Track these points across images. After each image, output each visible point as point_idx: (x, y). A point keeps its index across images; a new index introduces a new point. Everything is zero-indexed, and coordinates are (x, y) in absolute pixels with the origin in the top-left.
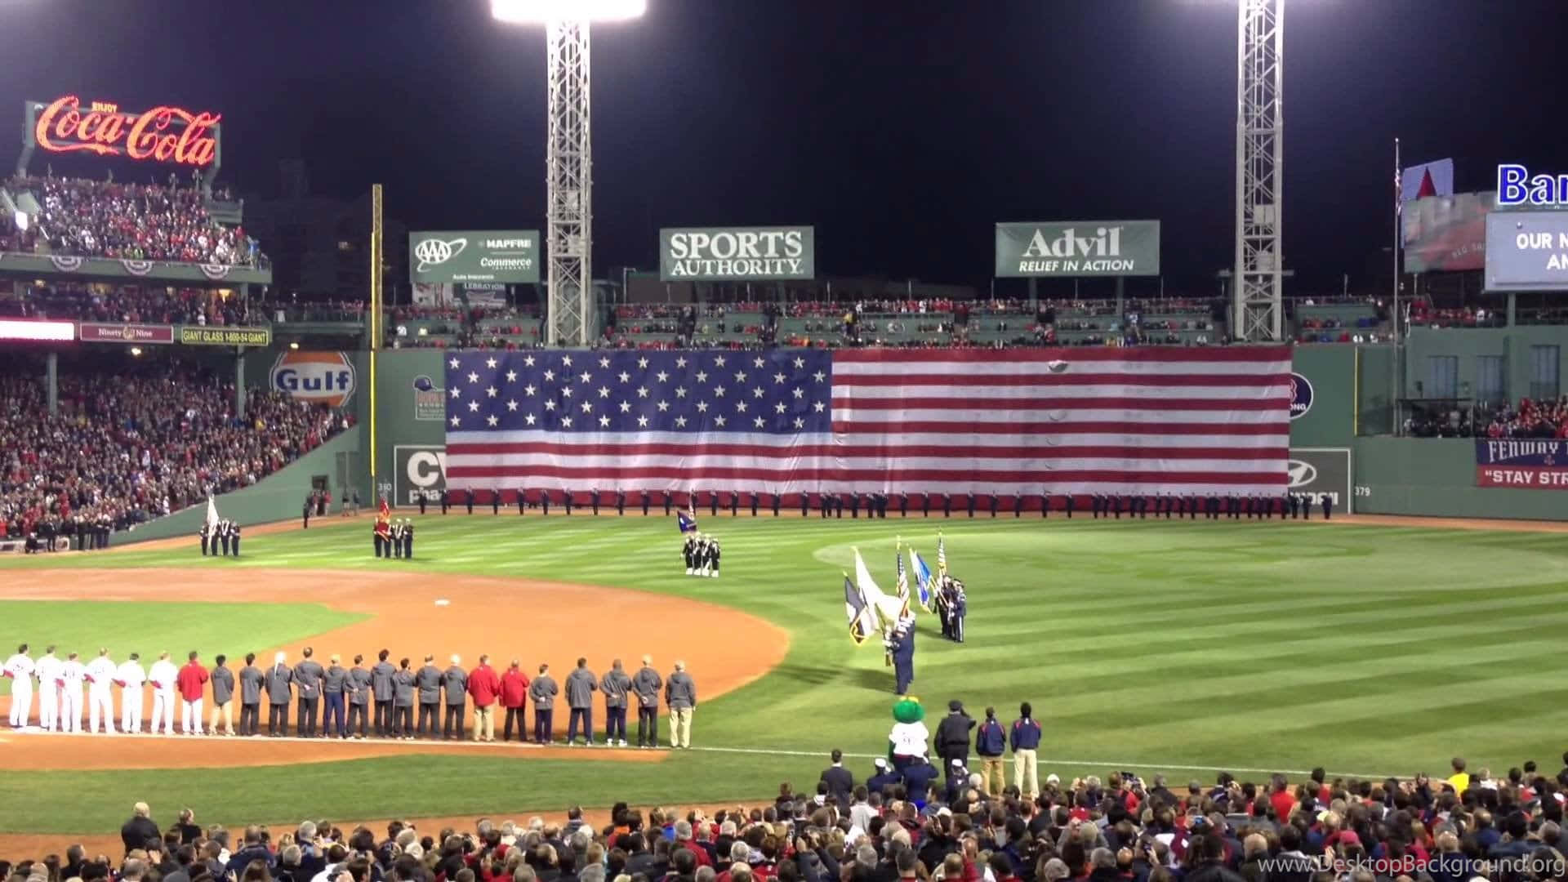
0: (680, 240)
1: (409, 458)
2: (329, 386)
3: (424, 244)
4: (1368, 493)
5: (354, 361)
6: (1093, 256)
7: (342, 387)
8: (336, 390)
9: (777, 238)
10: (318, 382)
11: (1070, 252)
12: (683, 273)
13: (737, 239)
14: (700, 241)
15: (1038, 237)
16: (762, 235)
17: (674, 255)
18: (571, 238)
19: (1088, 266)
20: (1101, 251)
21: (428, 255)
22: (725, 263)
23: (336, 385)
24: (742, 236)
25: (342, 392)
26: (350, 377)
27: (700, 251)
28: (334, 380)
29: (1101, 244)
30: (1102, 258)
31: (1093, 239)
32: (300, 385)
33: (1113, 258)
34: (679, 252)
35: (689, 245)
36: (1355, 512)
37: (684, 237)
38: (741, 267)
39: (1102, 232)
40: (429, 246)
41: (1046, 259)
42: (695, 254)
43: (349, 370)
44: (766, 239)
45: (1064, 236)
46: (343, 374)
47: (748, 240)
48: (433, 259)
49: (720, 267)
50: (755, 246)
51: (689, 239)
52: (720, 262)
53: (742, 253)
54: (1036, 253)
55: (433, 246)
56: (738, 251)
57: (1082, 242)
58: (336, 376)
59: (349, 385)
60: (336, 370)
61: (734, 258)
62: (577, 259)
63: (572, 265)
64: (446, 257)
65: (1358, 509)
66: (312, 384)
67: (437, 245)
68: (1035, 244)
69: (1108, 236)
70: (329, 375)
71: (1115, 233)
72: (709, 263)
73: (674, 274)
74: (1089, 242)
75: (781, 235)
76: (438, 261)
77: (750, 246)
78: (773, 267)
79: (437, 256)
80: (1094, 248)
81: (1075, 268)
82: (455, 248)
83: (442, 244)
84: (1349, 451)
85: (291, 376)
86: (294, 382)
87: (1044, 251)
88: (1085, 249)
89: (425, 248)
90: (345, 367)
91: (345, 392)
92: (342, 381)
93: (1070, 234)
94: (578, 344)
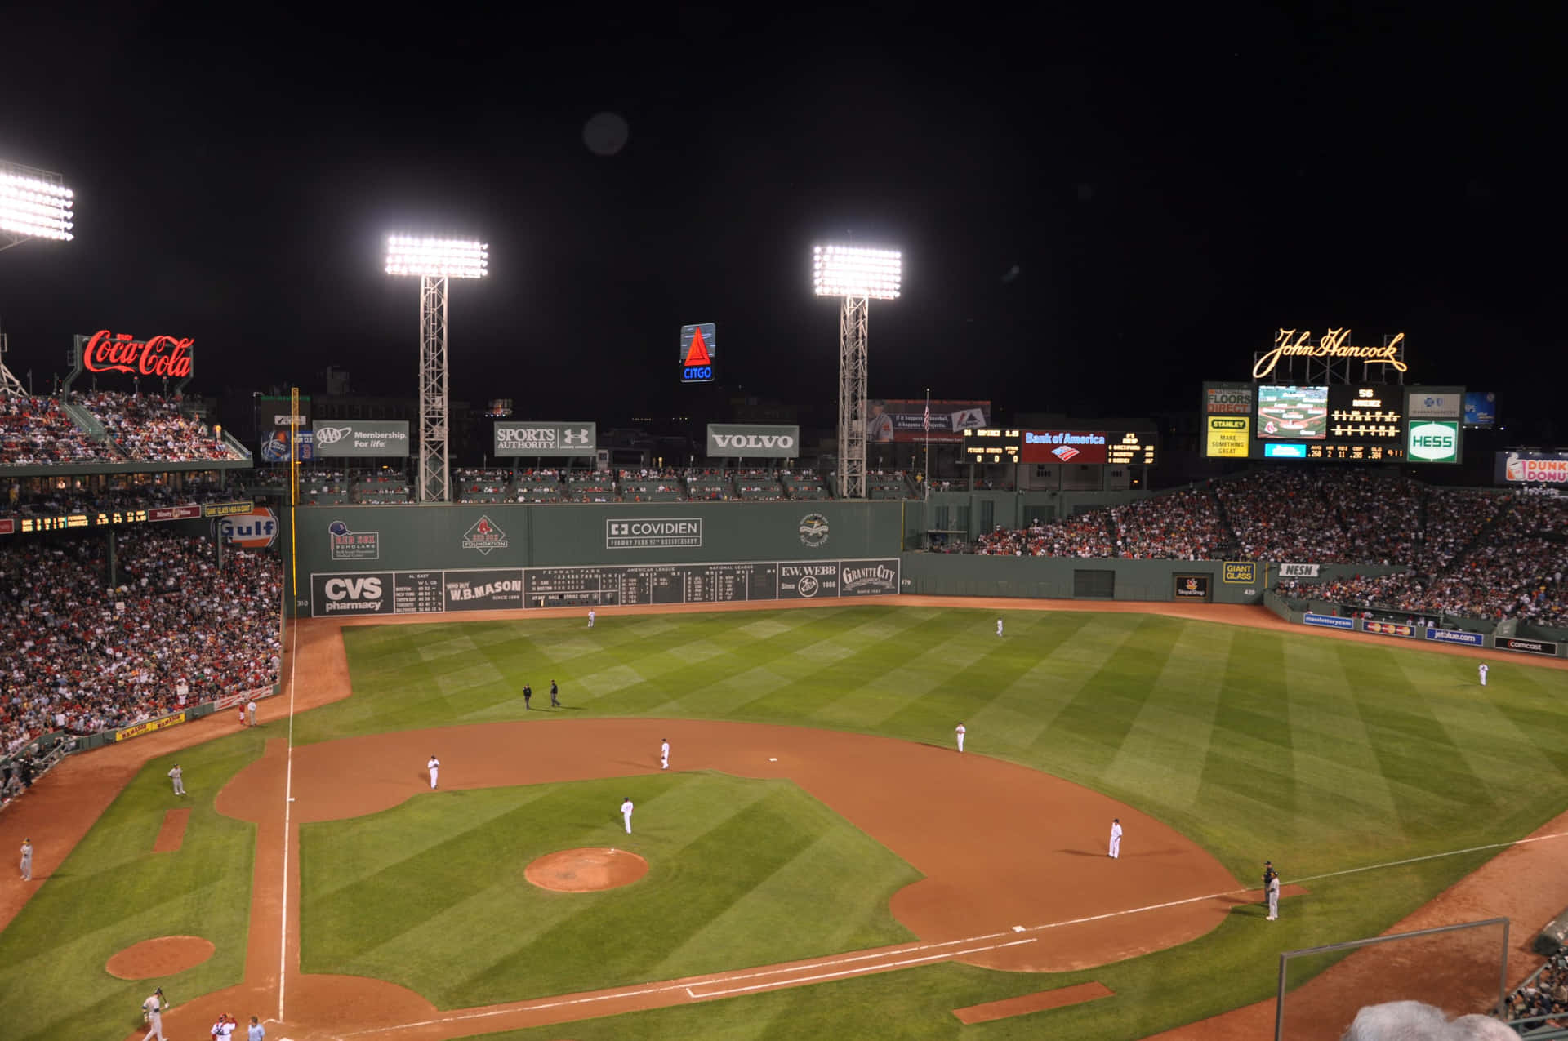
1: (326, 582)
2: (258, 532)
3: (322, 430)
4: (909, 582)
5: (278, 514)
7: (268, 533)
8: (263, 535)
10: (249, 529)
18: (436, 428)
21: (325, 438)
23: (263, 531)
25: (268, 536)
26: (274, 526)
28: (262, 528)
32: (235, 531)
36: (901, 593)
40: (326, 431)
43: (273, 520)
46: (269, 523)
48: (328, 440)
55: (329, 431)
58: (263, 524)
59: (274, 531)
60: (263, 520)
62: (440, 442)
63: (436, 445)
64: (337, 439)
65: (904, 591)
66: (245, 531)
67: (331, 431)
70: (258, 524)
76: (332, 441)
79: (331, 438)
82: (343, 433)
83: (335, 430)
84: (899, 559)
85: (228, 525)
86: (231, 529)
89: (323, 433)
90: (270, 519)
91: (272, 536)
92: (268, 527)
94: (442, 500)
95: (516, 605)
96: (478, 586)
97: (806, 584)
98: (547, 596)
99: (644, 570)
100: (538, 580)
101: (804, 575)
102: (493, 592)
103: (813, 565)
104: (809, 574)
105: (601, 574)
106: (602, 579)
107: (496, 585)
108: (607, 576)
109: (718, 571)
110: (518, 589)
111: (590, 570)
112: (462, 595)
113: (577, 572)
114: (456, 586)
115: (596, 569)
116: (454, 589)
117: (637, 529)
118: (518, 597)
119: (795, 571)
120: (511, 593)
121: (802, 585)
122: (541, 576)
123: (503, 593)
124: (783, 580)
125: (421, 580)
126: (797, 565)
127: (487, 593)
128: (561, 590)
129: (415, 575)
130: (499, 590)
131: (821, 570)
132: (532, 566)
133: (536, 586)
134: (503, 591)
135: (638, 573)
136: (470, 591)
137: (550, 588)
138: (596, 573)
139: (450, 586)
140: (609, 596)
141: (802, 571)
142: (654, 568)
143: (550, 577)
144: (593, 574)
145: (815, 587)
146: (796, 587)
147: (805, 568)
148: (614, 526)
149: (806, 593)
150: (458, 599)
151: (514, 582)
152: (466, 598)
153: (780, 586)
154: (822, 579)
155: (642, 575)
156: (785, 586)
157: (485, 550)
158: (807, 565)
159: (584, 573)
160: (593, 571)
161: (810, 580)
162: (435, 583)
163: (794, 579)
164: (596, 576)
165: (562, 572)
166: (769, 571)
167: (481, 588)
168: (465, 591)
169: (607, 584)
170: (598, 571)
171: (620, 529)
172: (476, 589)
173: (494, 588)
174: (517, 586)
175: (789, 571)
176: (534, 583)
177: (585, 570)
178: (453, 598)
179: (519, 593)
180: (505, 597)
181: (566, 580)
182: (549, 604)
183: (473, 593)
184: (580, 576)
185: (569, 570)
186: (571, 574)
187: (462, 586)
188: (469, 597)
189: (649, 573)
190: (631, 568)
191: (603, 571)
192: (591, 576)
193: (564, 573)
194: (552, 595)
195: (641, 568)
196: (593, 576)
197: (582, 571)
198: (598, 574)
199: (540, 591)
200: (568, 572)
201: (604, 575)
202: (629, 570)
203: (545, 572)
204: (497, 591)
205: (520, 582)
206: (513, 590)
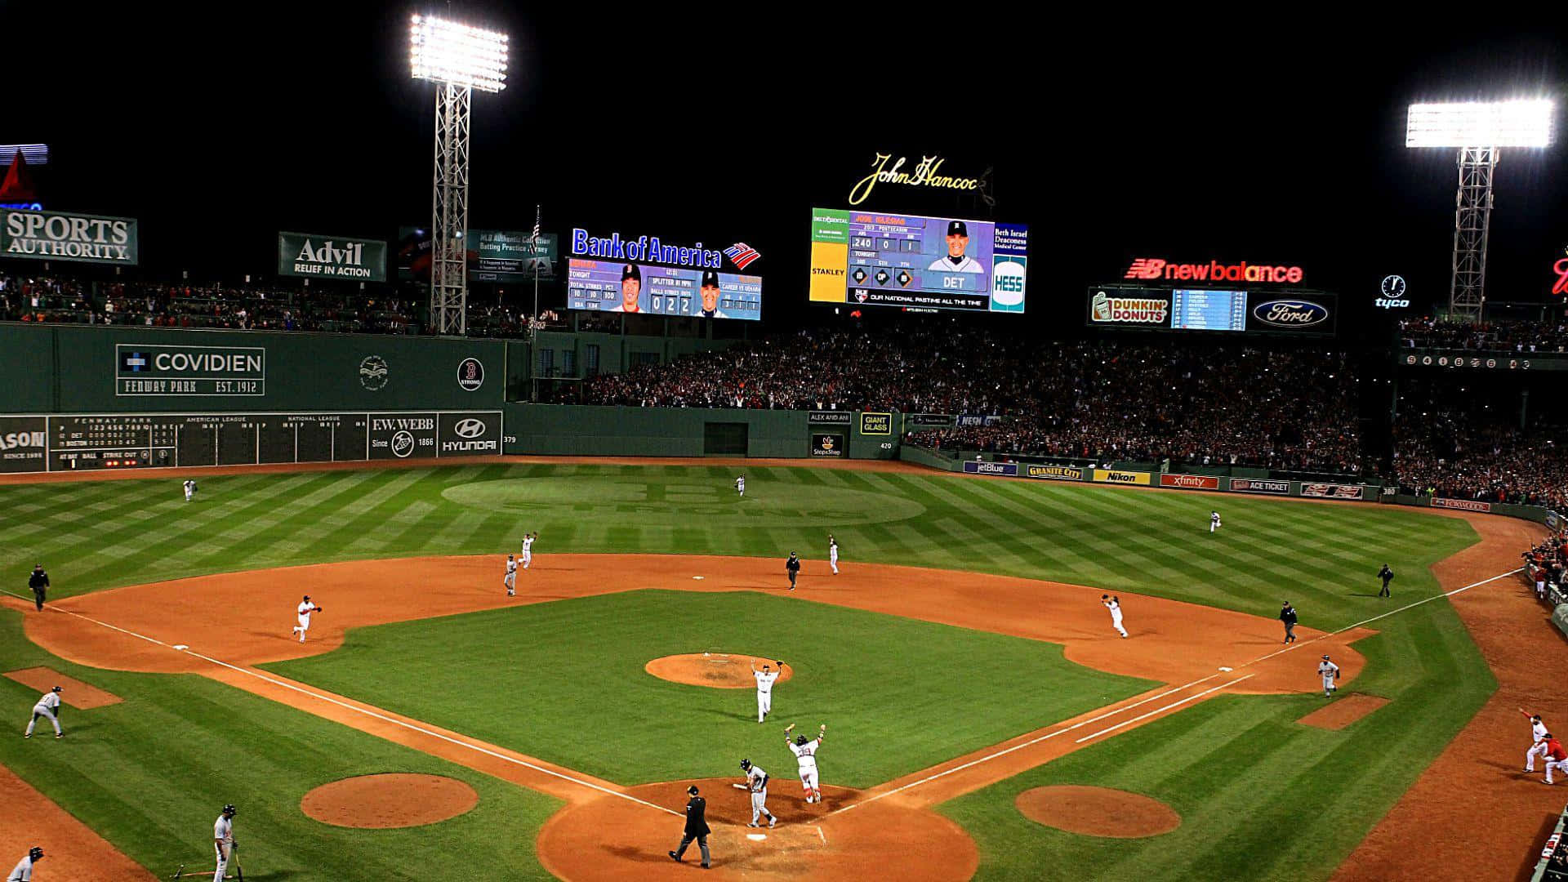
0: (16, 218)
4: (514, 440)
6: (343, 264)
9: (106, 226)
11: (329, 260)
12: (20, 251)
13: (70, 223)
14: (36, 222)
15: (308, 246)
16: (93, 222)
17: (11, 233)
19: (341, 271)
20: (349, 261)
22: (59, 245)
24: (75, 221)
27: (36, 230)
29: (349, 253)
30: (349, 266)
31: (344, 251)
33: (357, 267)
34: (16, 231)
35: (25, 223)
37: (20, 216)
38: (74, 250)
39: (350, 246)
41: (313, 263)
42: (30, 234)
44: (96, 225)
45: (325, 246)
47: (80, 225)
49: (55, 248)
50: (86, 231)
51: (25, 218)
52: (54, 243)
53: (74, 237)
54: (305, 257)
56: (70, 235)
57: (336, 252)
61: (67, 240)
68: (305, 252)
69: (354, 249)
71: (358, 247)
72: (44, 242)
73: (10, 250)
74: (341, 253)
75: (109, 223)
77: (82, 231)
78: (102, 253)
80: (344, 259)
81: (333, 272)
84: (501, 412)
87: (312, 258)
88: (339, 259)
93: (329, 244)
95: (39, 465)
97: (402, 441)
98: (80, 454)
99: (207, 420)
100: (68, 433)
101: (398, 429)
102: (4, 448)
103: (407, 417)
104: (404, 429)
105: (152, 424)
106: (154, 431)
107: (9, 437)
108: (160, 427)
109: (299, 422)
110: (41, 444)
111: (138, 418)
113: (120, 420)
115: (146, 418)
118: (40, 455)
119: (388, 424)
120: (30, 449)
121: (396, 441)
122: (71, 426)
123: (18, 449)
124: (375, 435)
126: (390, 417)
128: (99, 446)
130: (13, 445)
131: (417, 424)
132: (59, 412)
133: (65, 441)
134: (18, 446)
137: (85, 443)
138: (145, 423)
140: (162, 455)
141: (396, 424)
142: (220, 417)
143: (85, 429)
144: (142, 425)
145: (411, 444)
146: (389, 444)
147: (399, 420)
149: (399, 452)
151: (34, 434)
153: (371, 443)
154: (418, 435)
155: (206, 426)
156: (376, 444)
158: (402, 417)
159: (130, 423)
160: (141, 420)
161: (405, 436)
163: (387, 435)
164: (146, 427)
165: (100, 421)
166: (358, 424)
169: (160, 438)
170: (148, 420)
173: (6, 443)
174: (38, 439)
175: (381, 425)
176: (62, 436)
177: (131, 418)
179: (42, 450)
180: (22, 456)
181: (106, 431)
182: (82, 464)
184: (124, 427)
185: (111, 418)
186: (112, 424)
189: (214, 423)
190: (191, 417)
191: (155, 420)
192: (139, 427)
193: (103, 423)
194: (86, 452)
195: (204, 417)
196: (142, 427)
197: (127, 420)
198: (149, 424)
199: (70, 447)
200: (108, 421)
201: (156, 427)
202: (188, 420)
203: (76, 420)
204: (10, 446)
205: (42, 434)
206: (33, 445)
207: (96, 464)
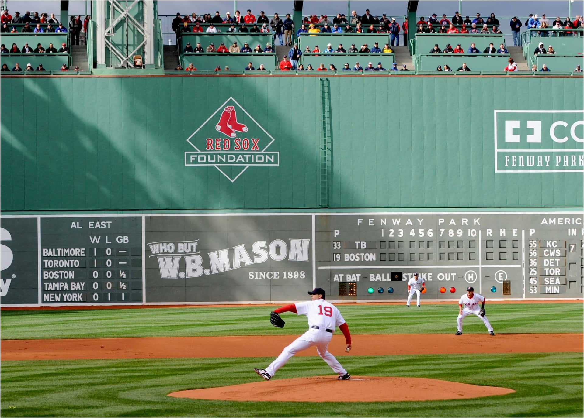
94: (142, 66)
96: (217, 249)
100: (346, 241)
102: (248, 262)
107: (256, 247)
110: (304, 257)
111: (458, 218)
112: (182, 267)
113: (430, 222)
114: (169, 247)
115: (470, 218)
116: (165, 254)
117: (561, 132)
120: (288, 265)
123: (270, 265)
125: (97, 232)
127: (236, 265)
129: (84, 222)
130: (263, 258)
132: (331, 208)
133: (341, 252)
135: (566, 227)
136: (199, 259)
138: (471, 225)
139: (156, 248)
140: (500, 279)
144: (465, 229)
148: (511, 125)
150: (174, 275)
151: (294, 242)
152: (190, 274)
157: (232, 171)
160: (465, 221)
162: (125, 240)
164: (472, 233)
165: (396, 222)
167: (224, 253)
168: (188, 260)
170: (476, 221)
171: (523, 132)
172: (213, 256)
173: (252, 255)
174: (299, 250)
176: (337, 246)
177: (447, 218)
178: (164, 275)
179: (305, 266)
180: (275, 275)
183: (206, 264)
184: (437, 232)
185: (413, 218)
187: (182, 247)
188: (200, 272)
190: (548, 217)
191: (486, 222)
192: (460, 233)
193: (402, 226)
194: (375, 272)
195: (571, 216)
196: (465, 233)
197: (441, 221)
198: (478, 228)
199: (350, 263)
200: (409, 222)
201: (489, 232)
202: (544, 222)
203: (359, 221)
204: (257, 260)
205: (306, 242)
206: (292, 258)
207: (391, 292)
